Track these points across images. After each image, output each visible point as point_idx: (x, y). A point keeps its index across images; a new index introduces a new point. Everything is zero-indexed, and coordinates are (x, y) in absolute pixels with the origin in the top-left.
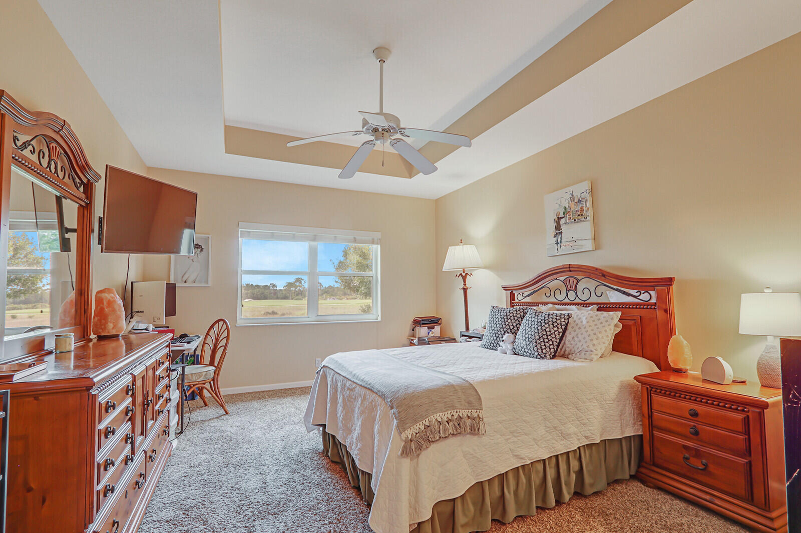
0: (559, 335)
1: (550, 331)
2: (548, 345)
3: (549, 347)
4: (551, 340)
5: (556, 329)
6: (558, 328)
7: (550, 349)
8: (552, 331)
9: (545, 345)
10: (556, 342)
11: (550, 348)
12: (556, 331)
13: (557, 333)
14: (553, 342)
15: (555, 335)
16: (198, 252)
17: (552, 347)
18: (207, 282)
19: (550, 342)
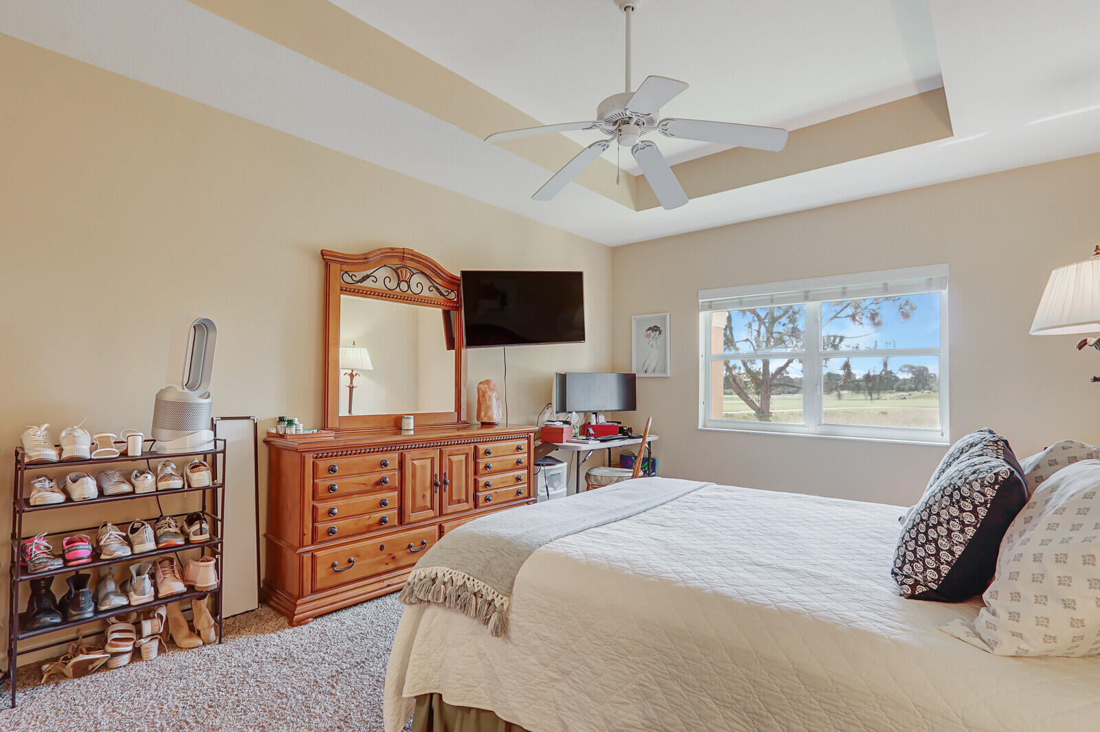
0: (962, 531)
1: (938, 515)
2: (923, 554)
3: (923, 559)
4: (936, 541)
5: (955, 511)
6: (962, 510)
7: (926, 568)
8: (945, 516)
9: (914, 552)
10: (951, 552)
11: (924, 565)
12: (953, 518)
13: (955, 526)
14: (938, 549)
15: (950, 531)
16: (657, 336)
17: (931, 562)
18: (665, 371)
19: (931, 548)
